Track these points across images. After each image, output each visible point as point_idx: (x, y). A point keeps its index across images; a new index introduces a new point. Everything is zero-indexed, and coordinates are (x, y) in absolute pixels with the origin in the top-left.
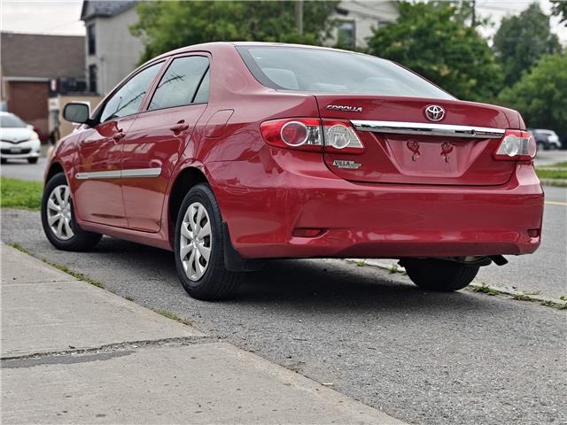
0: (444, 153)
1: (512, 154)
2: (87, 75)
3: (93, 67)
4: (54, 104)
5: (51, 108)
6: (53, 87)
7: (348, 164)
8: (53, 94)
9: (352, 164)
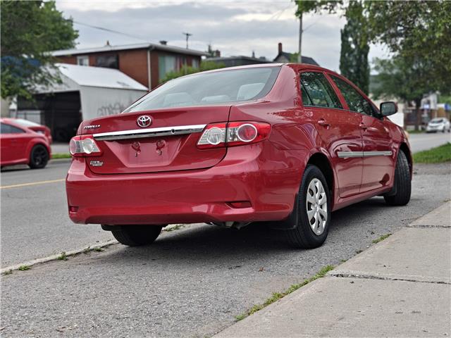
0: (158, 148)
1: (217, 143)
7: (97, 163)
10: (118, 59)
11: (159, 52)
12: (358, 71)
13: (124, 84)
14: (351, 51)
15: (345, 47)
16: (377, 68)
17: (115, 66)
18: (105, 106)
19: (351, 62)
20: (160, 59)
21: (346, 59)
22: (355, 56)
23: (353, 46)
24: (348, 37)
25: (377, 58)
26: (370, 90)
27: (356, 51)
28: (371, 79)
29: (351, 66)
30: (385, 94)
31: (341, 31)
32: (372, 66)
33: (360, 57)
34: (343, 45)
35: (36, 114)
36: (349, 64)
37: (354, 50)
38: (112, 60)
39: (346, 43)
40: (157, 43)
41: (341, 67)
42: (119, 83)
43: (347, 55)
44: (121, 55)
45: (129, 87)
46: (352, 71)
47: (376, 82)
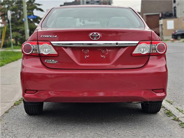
1: (144, 53)
2: (173, 10)
3: (175, 7)
4: (161, 22)
5: (160, 23)
6: (160, 16)
7: (52, 61)
8: (160, 18)
9: (53, 61)
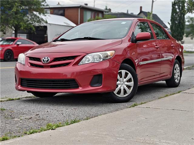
10: (64, 11)
11: (84, 9)
12: (179, 23)
13: (67, 24)
14: (177, 13)
15: (174, 10)
16: (188, 21)
17: (63, 15)
18: (58, 34)
19: (176, 18)
20: (85, 12)
21: (174, 16)
22: (178, 15)
23: (178, 10)
24: (175, 6)
25: (189, 16)
26: (185, 32)
27: (179, 12)
28: (186, 26)
29: (176, 20)
30: (192, 34)
31: (172, 2)
32: (186, 20)
33: (181, 16)
34: (173, 10)
35: (24, 36)
36: (175, 19)
37: (178, 12)
38: (61, 12)
39: (174, 9)
40: (83, 5)
41: (171, 20)
42: (65, 23)
43: (174, 14)
44: (66, 10)
45: (70, 25)
46: (177, 22)
47: (188, 28)
